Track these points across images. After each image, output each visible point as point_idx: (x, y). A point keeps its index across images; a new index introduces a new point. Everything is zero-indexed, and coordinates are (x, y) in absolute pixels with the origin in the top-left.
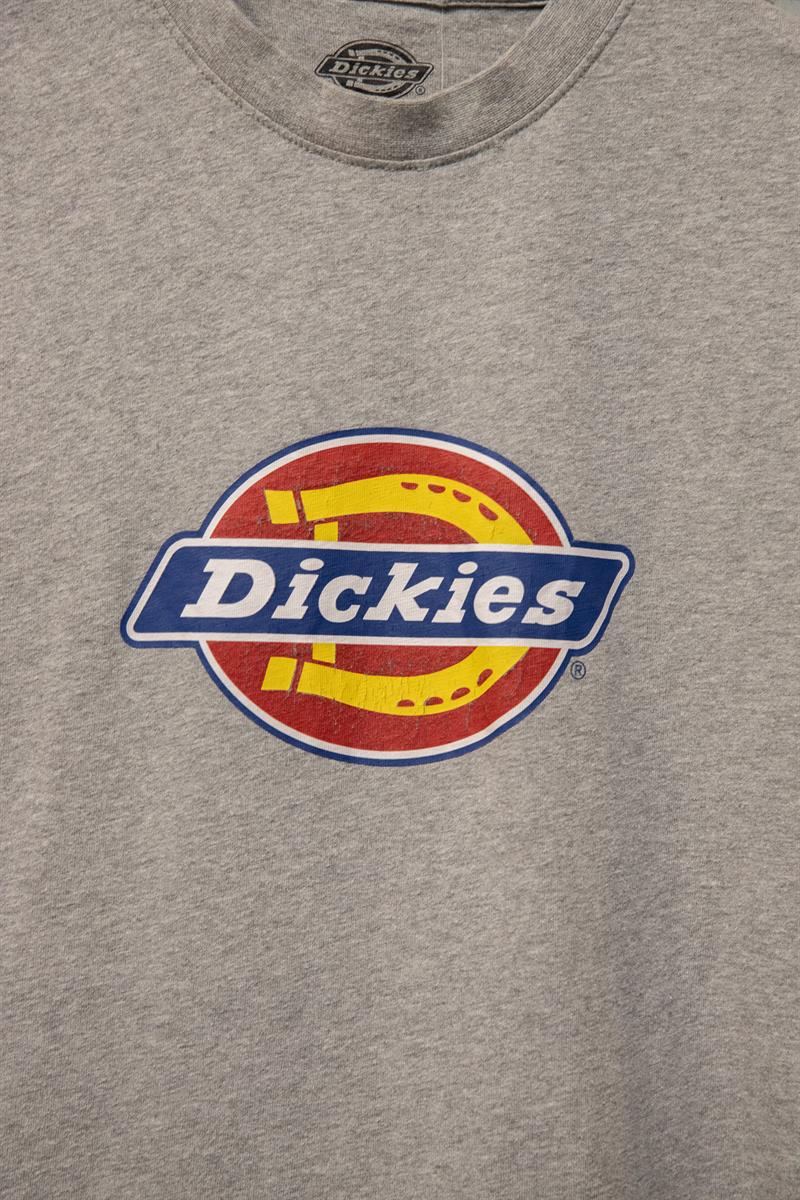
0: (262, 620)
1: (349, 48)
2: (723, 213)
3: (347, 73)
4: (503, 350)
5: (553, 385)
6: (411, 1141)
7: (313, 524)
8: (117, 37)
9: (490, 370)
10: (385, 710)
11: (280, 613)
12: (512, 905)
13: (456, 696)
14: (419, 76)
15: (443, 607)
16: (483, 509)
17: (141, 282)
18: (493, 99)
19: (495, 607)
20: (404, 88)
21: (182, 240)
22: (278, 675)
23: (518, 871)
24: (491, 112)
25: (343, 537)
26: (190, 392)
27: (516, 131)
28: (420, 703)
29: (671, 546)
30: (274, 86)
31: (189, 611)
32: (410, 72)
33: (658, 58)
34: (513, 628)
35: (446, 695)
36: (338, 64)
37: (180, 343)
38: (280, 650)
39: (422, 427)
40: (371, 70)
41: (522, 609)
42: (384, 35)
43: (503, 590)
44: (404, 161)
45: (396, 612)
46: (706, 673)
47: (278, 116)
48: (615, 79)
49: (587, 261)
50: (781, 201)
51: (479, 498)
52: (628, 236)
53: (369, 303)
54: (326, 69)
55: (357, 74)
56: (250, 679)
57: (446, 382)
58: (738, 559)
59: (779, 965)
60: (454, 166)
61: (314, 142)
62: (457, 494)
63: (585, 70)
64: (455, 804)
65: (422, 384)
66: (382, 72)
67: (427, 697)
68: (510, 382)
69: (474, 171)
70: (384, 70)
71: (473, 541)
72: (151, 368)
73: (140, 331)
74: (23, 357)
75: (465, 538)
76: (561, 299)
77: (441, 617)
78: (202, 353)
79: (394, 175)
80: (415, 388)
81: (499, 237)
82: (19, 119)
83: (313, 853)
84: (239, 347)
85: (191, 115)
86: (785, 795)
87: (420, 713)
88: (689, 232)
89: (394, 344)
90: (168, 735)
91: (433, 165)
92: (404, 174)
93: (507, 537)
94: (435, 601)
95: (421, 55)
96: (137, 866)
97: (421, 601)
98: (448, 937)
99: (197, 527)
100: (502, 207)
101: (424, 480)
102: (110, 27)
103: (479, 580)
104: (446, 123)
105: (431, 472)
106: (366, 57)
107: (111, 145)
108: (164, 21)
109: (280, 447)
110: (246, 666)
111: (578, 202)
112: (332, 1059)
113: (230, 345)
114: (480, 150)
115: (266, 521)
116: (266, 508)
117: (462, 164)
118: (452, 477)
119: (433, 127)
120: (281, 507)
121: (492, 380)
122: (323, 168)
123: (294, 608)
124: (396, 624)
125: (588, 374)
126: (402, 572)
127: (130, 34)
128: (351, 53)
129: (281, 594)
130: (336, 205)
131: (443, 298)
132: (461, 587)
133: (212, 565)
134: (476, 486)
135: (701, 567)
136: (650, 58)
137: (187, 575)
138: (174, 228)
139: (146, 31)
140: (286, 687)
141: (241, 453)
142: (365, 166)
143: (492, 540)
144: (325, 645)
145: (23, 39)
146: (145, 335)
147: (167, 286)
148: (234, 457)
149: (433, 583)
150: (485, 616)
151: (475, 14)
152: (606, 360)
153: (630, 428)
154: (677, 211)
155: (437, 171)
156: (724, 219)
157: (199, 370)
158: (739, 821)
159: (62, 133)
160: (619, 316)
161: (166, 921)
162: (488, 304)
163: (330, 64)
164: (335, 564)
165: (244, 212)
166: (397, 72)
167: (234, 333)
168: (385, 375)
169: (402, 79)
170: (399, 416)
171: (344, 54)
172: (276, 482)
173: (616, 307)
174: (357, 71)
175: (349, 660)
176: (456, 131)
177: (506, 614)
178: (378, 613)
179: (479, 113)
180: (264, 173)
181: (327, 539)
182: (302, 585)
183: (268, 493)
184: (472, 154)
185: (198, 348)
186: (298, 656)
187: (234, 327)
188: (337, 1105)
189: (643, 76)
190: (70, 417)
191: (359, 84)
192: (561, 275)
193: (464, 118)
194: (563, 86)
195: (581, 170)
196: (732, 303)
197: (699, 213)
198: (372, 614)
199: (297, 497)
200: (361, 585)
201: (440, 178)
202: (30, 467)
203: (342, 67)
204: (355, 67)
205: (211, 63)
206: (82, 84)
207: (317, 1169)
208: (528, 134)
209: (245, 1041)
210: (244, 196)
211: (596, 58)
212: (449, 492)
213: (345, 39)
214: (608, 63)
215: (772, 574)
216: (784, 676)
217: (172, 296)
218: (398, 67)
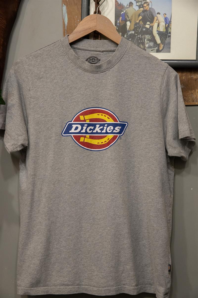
0: (80, 133)
2: (138, 78)
4: (110, 97)
5: (117, 101)
6: (100, 199)
7: (86, 120)
8: (60, 57)
9: (108, 99)
10: (96, 144)
11: (82, 131)
12: (112, 168)
13: (105, 142)
14: (99, 61)
15: (103, 130)
16: (108, 117)
17: (63, 89)
18: (108, 64)
19: (109, 130)
20: (97, 62)
21: (68, 83)
22: (82, 140)
23: (113, 164)
24: (108, 66)
25: (90, 122)
26: (70, 103)
27: (111, 68)
28: (100, 143)
29: (133, 122)
30: (80, 63)
31: (70, 132)
33: (130, 58)
34: (112, 133)
35: (104, 142)
37: (68, 97)
38: (82, 136)
39: (100, 107)
41: (113, 130)
42: (94, 56)
43: (111, 128)
44: (97, 72)
45: (97, 131)
46: (138, 139)
47: (81, 67)
48: (124, 61)
49: (121, 85)
50: (146, 76)
51: (107, 116)
52: (126, 81)
53: (93, 91)
54: (87, 60)
56: (78, 140)
57: (103, 101)
58: (141, 123)
59: (147, 176)
61: (85, 70)
62: (105, 116)
63: (120, 60)
64: (105, 156)
65: (100, 101)
67: (101, 142)
68: (111, 101)
69: (106, 73)
70: (94, 60)
71: (107, 122)
72: (65, 100)
73: (63, 95)
74: (48, 99)
75: (105, 121)
76: (117, 90)
77: (103, 132)
78: (71, 98)
79: (96, 74)
80: (99, 102)
81: (109, 82)
82: (47, 68)
83: (87, 163)
84: (76, 97)
85: (69, 67)
86: (148, 154)
87: (100, 144)
88: (134, 81)
89: (96, 96)
90: (68, 148)
91: (101, 73)
92: (97, 74)
93: (111, 121)
94: (102, 130)
95: (99, 58)
96: (64, 164)
97: (100, 130)
98: (104, 173)
99: (71, 121)
100: (110, 78)
101: (100, 114)
102: (59, 56)
103: (107, 126)
104: (102, 67)
105: (101, 113)
106: (92, 58)
107: (59, 71)
108: (66, 55)
109: (81, 110)
110: (78, 138)
111: (120, 77)
112: (90, 189)
113: (75, 97)
114: (107, 71)
115: (80, 120)
116: (80, 118)
117: (104, 72)
118: (104, 113)
119: (101, 68)
120: (82, 118)
121: (109, 101)
122: (86, 74)
123: (84, 131)
125: (121, 99)
126: (98, 126)
127: (61, 57)
128: (90, 58)
130: (88, 78)
131: (102, 90)
132: (105, 128)
133: (73, 125)
134: (107, 114)
135: (137, 124)
136: (129, 58)
137: (70, 127)
139: (63, 56)
140: (83, 141)
141: (77, 111)
142: (92, 73)
143: (109, 122)
144: (88, 136)
145: (48, 58)
146: (64, 96)
147: (67, 89)
148: (75, 111)
149: (102, 127)
150: (108, 131)
151: (106, 52)
152: (124, 98)
153: (127, 106)
154: (132, 78)
156: (139, 79)
157: (71, 100)
158: (142, 158)
159: (53, 70)
160: (125, 92)
161: (68, 171)
162: (108, 91)
163: (87, 59)
164: (89, 125)
165: (76, 80)
167: (75, 95)
168: (95, 100)
170: (97, 106)
171: (89, 58)
172: (81, 115)
173: (125, 91)
175: (91, 137)
176: (104, 68)
177: (111, 131)
178: (95, 131)
179: (106, 66)
180: (79, 74)
181: (88, 122)
182: (85, 128)
183: (80, 116)
184: (106, 71)
186: (84, 137)
188: (91, 195)
189: (128, 60)
190: (55, 107)
191: (91, 62)
192: (118, 87)
193: (104, 67)
194: (117, 62)
195: (120, 73)
196: (140, 90)
197: (135, 78)
198: (94, 132)
199: (84, 116)
200: (92, 128)
201: (101, 74)
202: (50, 113)
203: (89, 60)
204: (91, 60)
205: (72, 60)
206: (55, 64)
207: (88, 203)
208: (113, 68)
209: (79, 187)
210: (76, 78)
211: (122, 58)
212: (103, 115)
213: (89, 56)
214: (123, 59)
215: (146, 125)
216: (147, 138)
217: (67, 91)
218: (96, 60)
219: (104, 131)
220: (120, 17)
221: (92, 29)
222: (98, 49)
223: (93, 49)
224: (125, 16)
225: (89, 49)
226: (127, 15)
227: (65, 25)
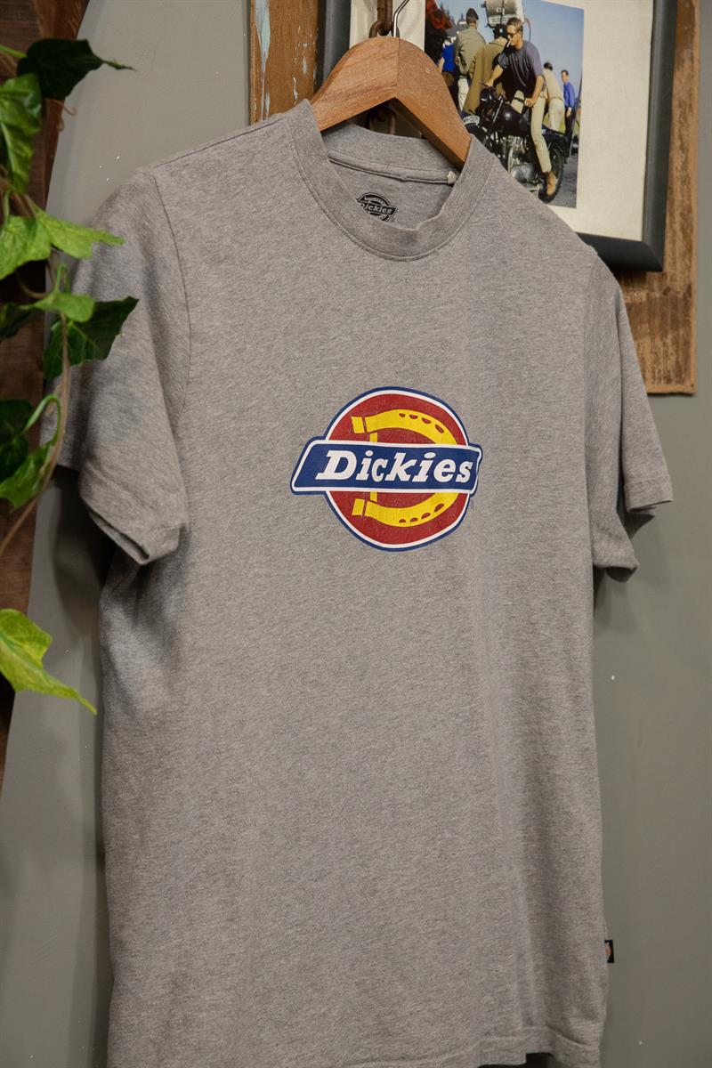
0: (352, 481)
1: (366, 196)
2: (521, 290)
6: (412, 729)
7: (369, 433)
8: (284, 185)
9: (437, 360)
10: (394, 525)
12: (454, 614)
13: (424, 517)
14: (392, 213)
15: (417, 474)
16: (437, 427)
17: (297, 311)
19: (445, 474)
20: (386, 218)
21: (313, 290)
22: (358, 508)
23: (457, 598)
24: (436, 236)
25: (379, 441)
26: (318, 367)
27: (443, 246)
28: (408, 520)
29: (496, 445)
31: (320, 476)
32: (389, 210)
33: (496, 216)
34: (452, 484)
35: (419, 517)
37: (313, 342)
38: (359, 495)
39: (407, 387)
40: (374, 208)
41: (455, 475)
42: (379, 192)
43: (447, 466)
44: (402, 257)
45: (397, 476)
46: (510, 505)
47: (352, 231)
48: (480, 224)
49: (469, 310)
50: (542, 286)
51: (435, 422)
53: (388, 325)
55: (368, 209)
56: (347, 510)
57: (417, 365)
58: (525, 452)
59: (543, 638)
60: (420, 261)
61: (366, 245)
62: (424, 420)
63: (469, 219)
64: (425, 568)
65: (408, 365)
66: (378, 209)
67: (411, 518)
68: (445, 367)
69: (427, 264)
71: (433, 443)
72: (301, 355)
73: (297, 335)
74: (248, 346)
75: (429, 441)
77: (416, 479)
78: (322, 347)
79: (397, 263)
80: (405, 367)
81: (438, 296)
82: (244, 224)
83: (369, 595)
85: (316, 228)
86: (546, 560)
87: (408, 525)
88: (507, 298)
89: (397, 346)
90: (312, 538)
91: (413, 260)
92: (401, 263)
93: (446, 441)
95: (393, 203)
96: (299, 604)
98: (424, 632)
99: (322, 434)
100: (439, 282)
101: (408, 413)
102: (281, 180)
103: (436, 461)
104: (419, 241)
105: (410, 409)
106: (372, 202)
107: (283, 240)
109: (357, 396)
110: (345, 502)
111: (466, 281)
112: (378, 694)
113: (334, 344)
114: (430, 254)
115: (352, 432)
116: (352, 426)
117: (423, 260)
118: (421, 411)
119: (415, 242)
120: (357, 424)
121: (438, 365)
122: (368, 258)
123: (363, 475)
124: (397, 483)
126: (400, 457)
127: (289, 185)
128: (366, 199)
129: (359, 468)
130: (375, 277)
131: (416, 324)
132: (426, 465)
133: (330, 453)
134: (433, 416)
135: (509, 455)
136: (493, 215)
137: (318, 459)
138: (310, 284)
139: (296, 183)
140: (361, 514)
141: (340, 398)
142: (386, 258)
143: (442, 443)
144: (374, 493)
145: (245, 183)
146: (299, 337)
147: (307, 312)
148: (337, 399)
150: (439, 478)
151: (415, 184)
154: (502, 288)
155: (415, 263)
156: (521, 293)
157: (322, 356)
158: (523, 573)
159: (262, 233)
161: (313, 630)
162: (435, 329)
164: (378, 453)
165: (338, 277)
166: (384, 210)
167: (336, 338)
168: (394, 361)
169: (386, 213)
170: (399, 382)
171: (363, 199)
172: (356, 412)
176: (423, 244)
177: (449, 477)
178: (391, 477)
179: (431, 237)
180: (346, 259)
181: (375, 441)
182: (366, 463)
183: (353, 418)
184: (427, 255)
185: (320, 345)
186: (365, 499)
187: (335, 335)
188: (380, 715)
189: (490, 224)
190: (269, 378)
193: (425, 239)
194: (461, 226)
195: (467, 266)
196: (525, 332)
197: (511, 290)
198: (388, 478)
199: (364, 420)
200: (385, 463)
201: (415, 266)
202: (253, 403)
204: (367, 206)
205: (324, 203)
206: (270, 208)
207: (373, 746)
208: (448, 248)
209: (345, 687)
210: (338, 270)
211: (473, 213)
212: (420, 418)
213: (363, 192)
214: (477, 216)
215: (540, 459)
216: (546, 506)
217: (309, 318)
218: (384, 207)
219: (422, 477)
220: (440, 58)
221: (385, 91)
222: (394, 170)
223: (379, 167)
224: (454, 57)
225: (367, 166)
226: (460, 55)
227: (262, 56)
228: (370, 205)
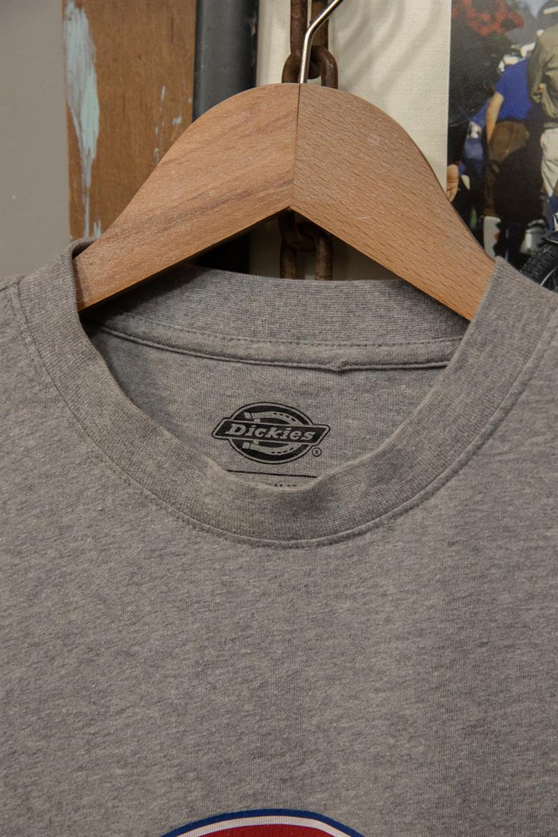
1: (246, 411)
3: (243, 436)
4: (392, 741)
5: (445, 779)
8: (12, 416)
9: (378, 761)
14: (315, 439)
17: (34, 657)
18: (381, 480)
20: (300, 450)
21: (73, 617)
26: (81, 768)
27: (406, 511)
30: (159, 466)
32: (307, 434)
36: (234, 427)
37: (71, 719)
39: (312, 809)
40: (266, 433)
42: (280, 398)
44: (293, 540)
48: (511, 456)
49: (482, 644)
52: (527, 617)
53: (256, 684)
54: (222, 431)
55: (254, 436)
57: (335, 766)
60: (342, 546)
61: (199, 519)
63: (479, 447)
65: (311, 764)
66: (278, 435)
68: (398, 775)
69: (362, 550)
70: (280, 432)
72: (43, 743)
73: (33, 706)
76: (453, 687)
78: (92, 730)
79: (281, 553)
80: (305, 769)
81: (388, 621)
84: (128, 725)
85: (81, 492)
89: (283, 724)
91: (319, 545)
92: (292, 552)
95: (317, 417)
100: (392, 590)
104: (333, 505)
106: (262, 420)
108: (55, 400)
109: (167, 830)
111: (472, 584)
113: (120, 722)
114: (368, 530)
117: (350, 543)
119: (318, 510)
121: (381, 772)
125: (484, 762)
127: (24, 413)
128: (247, 415)
130: (223, 584)
131: (331, 680)
136: (549, 436)
138: (66, 604)
139: (38, 410)
142: (252, 545)
146: (38, 710)
147: (58, 662)
151: (372, 375)
152: (503, 746)
153: (531, 816)
155: (326, 550)
160: (518, 700)
162: (377, 690)
163: (227, 426)
165: (133, 589)
166: (293, 434)
167: (123, 711)
168: (273, 756)
169: (299, 441)
170: (288, 798)
171: (240, 417)
173: (515, 690)
174: (254, 433)
176: (343, 512)
179: (366, 494)
180: (153, 551)
184: (361, 534)
185: (88, 725)
187: (123, 704)
189: (542, 454)
191: (255, 446)
192: (454, 661)
193: (350, 501)
194: (454, 465)
195: (476, 550)
201: (328, 557)
203: (238, 430)
204: (252, 430)
205: (99, 443)
208: (418, 514)
210: (133, 574)
211: (491, 434)
213: (241, 402)
214: (503, 439)
217: (63, 672)
218: (294, 429)
220: (491, 94)
221: (261, 200)
222: (310, 351)
223: (266, 349)
224: (530, 85)
225: (241, 352)
226: (546, 79)
227: (83, 156)
228: (258, 426)
